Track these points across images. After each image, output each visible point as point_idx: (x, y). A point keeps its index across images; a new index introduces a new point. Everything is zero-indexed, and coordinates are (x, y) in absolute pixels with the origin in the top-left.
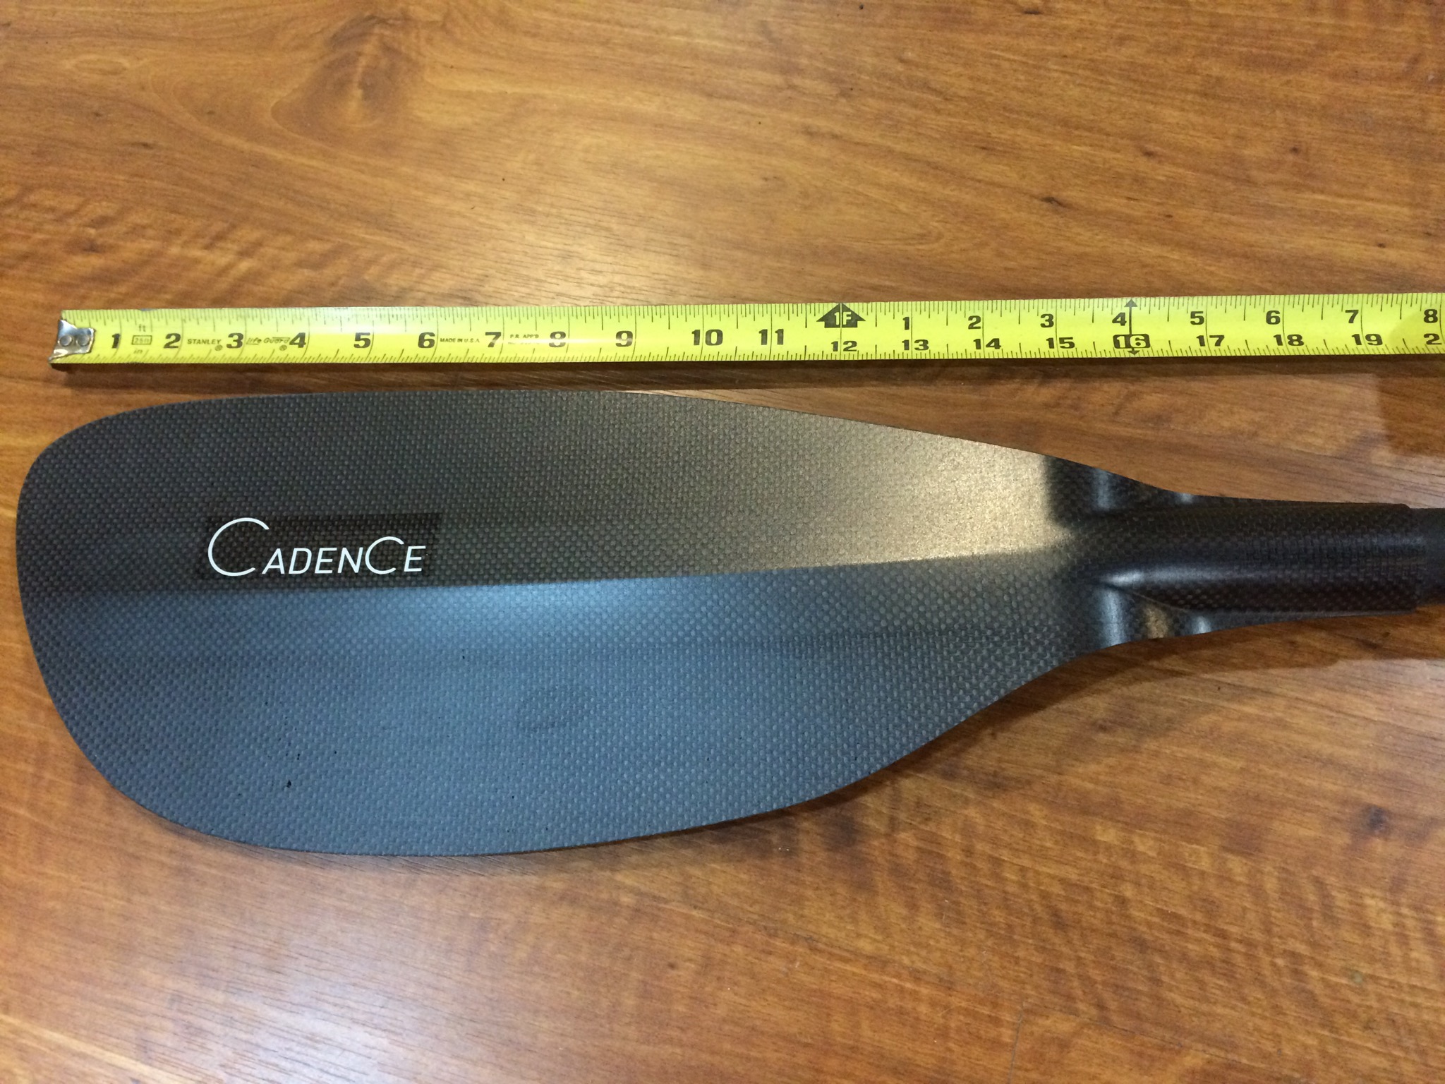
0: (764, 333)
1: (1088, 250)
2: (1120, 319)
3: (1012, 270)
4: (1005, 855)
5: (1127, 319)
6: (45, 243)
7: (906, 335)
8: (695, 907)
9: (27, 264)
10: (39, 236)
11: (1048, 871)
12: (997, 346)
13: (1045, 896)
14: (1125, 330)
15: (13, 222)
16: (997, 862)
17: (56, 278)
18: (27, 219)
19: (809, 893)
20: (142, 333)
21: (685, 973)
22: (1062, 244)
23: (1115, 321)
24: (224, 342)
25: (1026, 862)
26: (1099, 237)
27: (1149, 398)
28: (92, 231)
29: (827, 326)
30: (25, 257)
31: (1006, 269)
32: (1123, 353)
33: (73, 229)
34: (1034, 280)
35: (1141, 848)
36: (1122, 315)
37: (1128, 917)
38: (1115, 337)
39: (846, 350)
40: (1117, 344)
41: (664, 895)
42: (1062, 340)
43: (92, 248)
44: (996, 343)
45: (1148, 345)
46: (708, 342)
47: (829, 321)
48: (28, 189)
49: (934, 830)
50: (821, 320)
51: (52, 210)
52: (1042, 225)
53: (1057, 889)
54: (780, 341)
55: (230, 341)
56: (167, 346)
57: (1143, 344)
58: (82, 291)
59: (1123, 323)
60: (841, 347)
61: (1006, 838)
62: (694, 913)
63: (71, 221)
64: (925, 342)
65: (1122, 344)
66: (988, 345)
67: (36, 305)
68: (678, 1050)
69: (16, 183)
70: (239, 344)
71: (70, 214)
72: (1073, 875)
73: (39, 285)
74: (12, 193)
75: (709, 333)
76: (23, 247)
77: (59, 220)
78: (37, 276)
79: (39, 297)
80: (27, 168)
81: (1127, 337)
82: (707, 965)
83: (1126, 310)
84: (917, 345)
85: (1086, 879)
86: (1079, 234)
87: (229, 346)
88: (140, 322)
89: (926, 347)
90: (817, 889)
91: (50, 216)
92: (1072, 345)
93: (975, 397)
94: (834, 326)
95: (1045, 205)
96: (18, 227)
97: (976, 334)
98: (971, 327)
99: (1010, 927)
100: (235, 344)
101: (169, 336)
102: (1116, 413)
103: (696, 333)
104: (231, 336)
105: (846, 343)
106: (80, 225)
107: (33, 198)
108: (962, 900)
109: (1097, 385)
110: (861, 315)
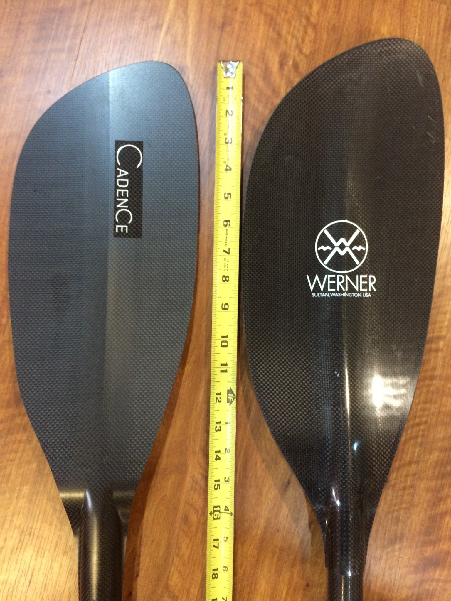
0: (226, 365)
1: (264, 498)
3: (256, 466)
5: (227, 512)
7: (223, 422)
13: (5, 467)
14: (222, 510)
15: (297, 25)
16: (16, 451)
17: (267, 51)
18: (298, 31)
19: (6, 386)
22: (267, 487)
23: (226, 507)
25: (17, 461)
26: (270, 502)
27: (195, 517)
29: (228, 390)
31: (256, 463)
32: (210, 509)
34: (250, 474)
38: (219, 506)
40: (215, 507)
42: (219, 485)
44: (218, 458)
45: (214, 519)
46: (222, 342)
50: (230, 388)
52: (277, 478)
54: (222, 371)
56: (227, 111)
59: (225, 510)
60: (218, 396)
64: (220, 430)
69: (318, 20)
71: (301, 51)
73: (264, 45)
74: (313, 20)
75: (226, 342)
76: (284, 32)
77: (297, 46)
78: (269, 42)
79: (258, 45)
80: (326, 24)
81: (219, 511)
84: (218, 427)
86: (271, 493)
88: (238, 97)
89: (216, 431)
91: (300, 41)
92: (216, 489)
93: (198, 449)
94: (228, 393)
97: (223, 451)
98: (226, 449)
102: (189, 504)
103: (227, 337)
105: (220, 398)
109: (202, 497)
110: (232, 405)
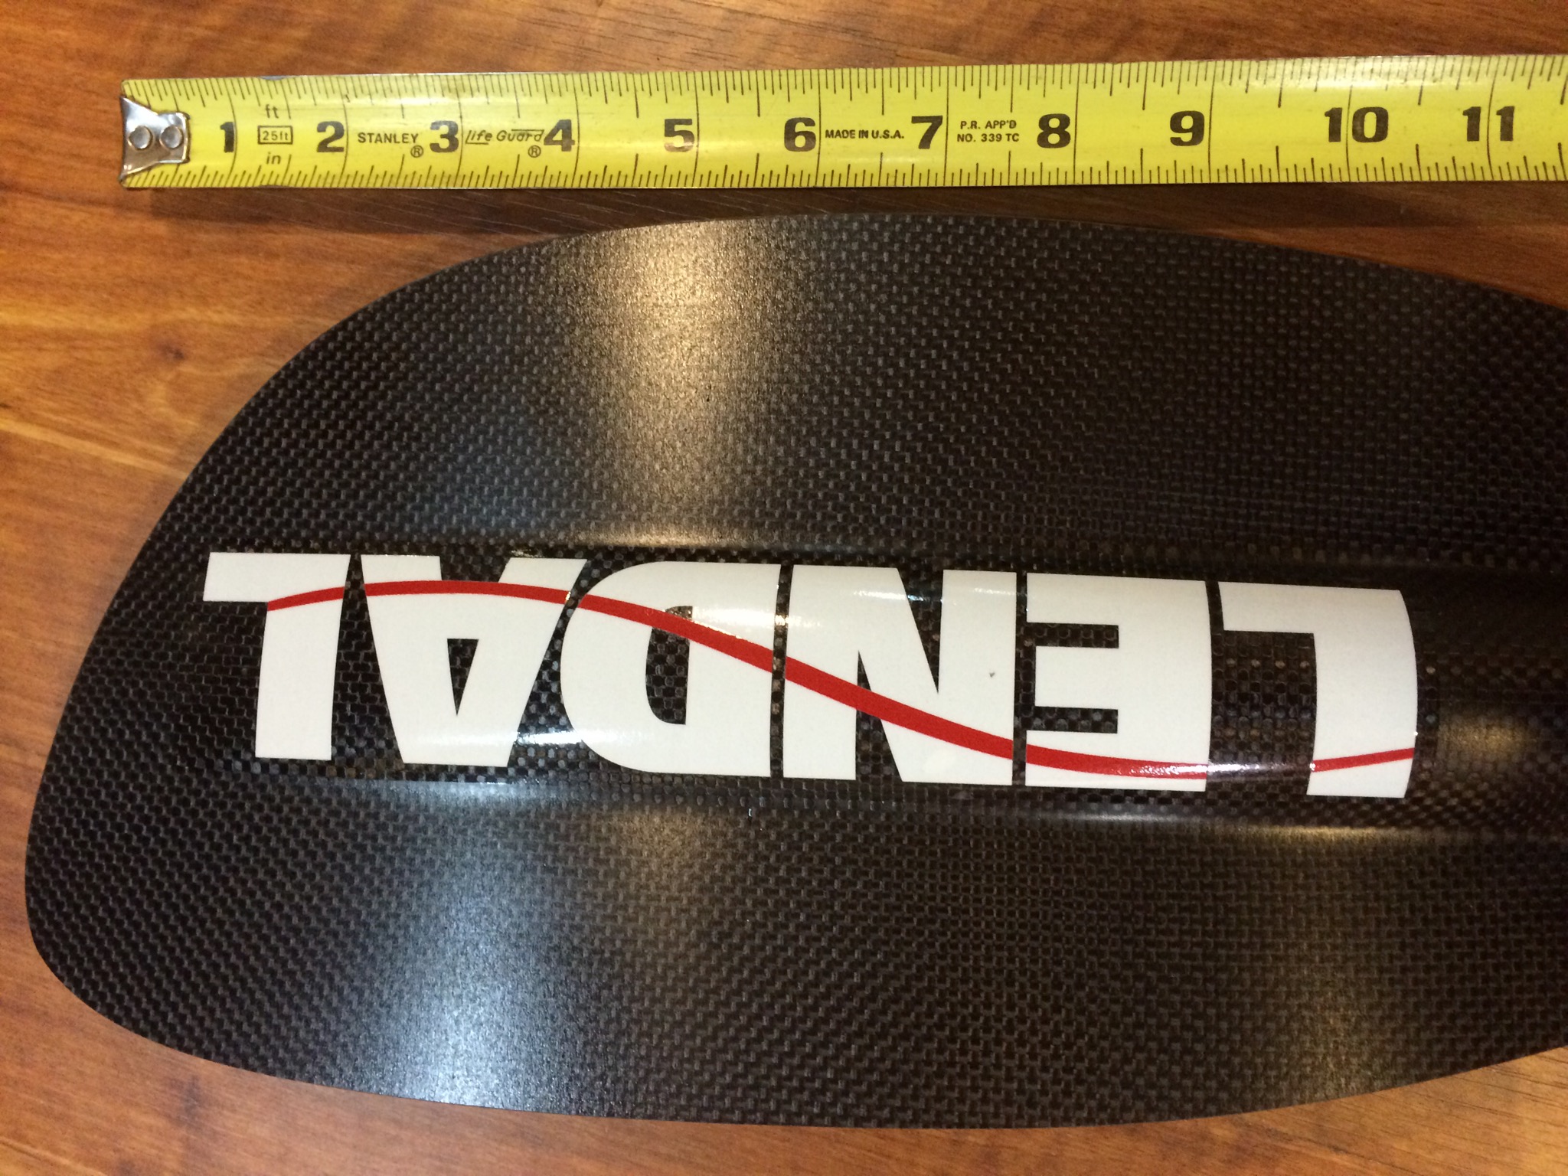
0: (1474, 114)
20: (272, 121)
24: (424, 142)
54: (1507, 134)
67: (68, 55)
70: (453, 145)
87: (435, 147)
88: (265, 100)
103: (1334, 116)
104: (435, 126)
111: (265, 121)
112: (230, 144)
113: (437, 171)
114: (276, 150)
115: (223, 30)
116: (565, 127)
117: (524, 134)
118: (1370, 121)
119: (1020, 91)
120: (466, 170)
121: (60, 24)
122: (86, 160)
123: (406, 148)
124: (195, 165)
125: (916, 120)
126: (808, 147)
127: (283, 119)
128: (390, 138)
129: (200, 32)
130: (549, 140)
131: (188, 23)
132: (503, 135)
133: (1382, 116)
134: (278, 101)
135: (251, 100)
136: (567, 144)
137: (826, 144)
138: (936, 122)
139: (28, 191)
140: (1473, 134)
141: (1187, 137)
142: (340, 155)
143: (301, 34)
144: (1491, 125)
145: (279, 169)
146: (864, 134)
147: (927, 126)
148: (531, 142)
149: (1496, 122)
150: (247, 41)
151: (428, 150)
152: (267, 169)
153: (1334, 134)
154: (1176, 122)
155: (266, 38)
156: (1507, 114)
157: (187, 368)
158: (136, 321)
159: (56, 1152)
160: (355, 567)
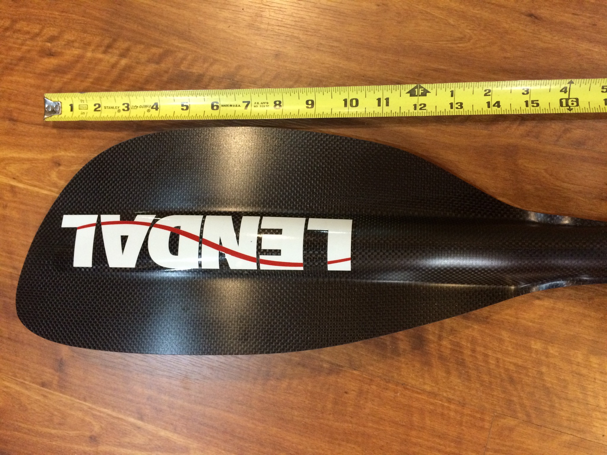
0: (379, 100)
1: (550, 46)
2: (564, 90)
3: (508, 58)
4: (490, 353)
5: (568, 90)
6: (29, 51)
7: (451, 100)
8: (355, 370)
9: (23, 63)
10: (25, 48)
11: (508, 360)
12: (499, 106)
13: (507, 370)
14: (566, 96)
15: (12, 40)
16: (486, 356)
17: (38, 71)
18: (18, 39)
19: (403, 366)
20: (82, 103)
21: (352, 395)
22: (535, 42)
23: (561, 91)
24: (121, 108)
25: (499, 356)
26: (556, 38)
27: (575, 131)
28: (49, 44)
29: (411, 96)
30: (21, 59)
31: (505, 58)
32: (564, 110)
33: (40, 43)
34: (519, 64)
35: (552, 352)
36: (566, 88)
37: (543, 380)
38: (561, 100)
39: (421, 109)
40: (561, 105)
41: (341, 364)
42: (533, 102)
43: (51, 54)
44: (498, 104)
45: (578, 105)
46: (351, 105)
47: (412, 93)
48: (14, 21)
49: (458, 341)
50: (408, 93)
51: (28, 33)
52: (525, 31)
53: (512, 367)
54: (387, 104)
55: (123, 107)
56: (95, 110)
57: (575, 104)
58: (51, 78)
59: (565, 92)
60: (418, 107)
61: (491, 345)
62: (355, 372)
63: (38, 39)
64: (461, 104)
65: (564, 104)
66: (494, 106)
67: (31, 86)
68: (350, 425)
69: (8, 18)
70: (128, 109)
71: (37, 35)
72: (520, 362)
73: (31, 75)
74: (7, 23)
75: (351, 101)
76: (19, 54)
77: (32, 39)
78: (28, 69)
79: (32, 81)
80: (11, 9)
81: (567, 100)
82: (361, 393)
83: (568, 86)
84: (457, 106)
85: (525, 364)
86: (545, 36)
87: (124, 110)
88: (81, 98)
89: (462, 107)
90: (407, 364)
91: (27, 36)
92: (538, 105)
93: (485, 132)
94: (415, 95)
95: (528, 19)
96: (14, 43)
97: (488, 99)
98: (486, 95)
99: (491, 383)
100: (126, 109)
101: (95, 105)
102: (557, 141)
103: (345, 101)
104: (124, 104)
105: (420, 105)
106: (43, 41)
107: (18, 26)
108: (470, 371)
109: (549, 124)
110: (429, 90)
111: (81, 104)
112: (72, 110)
113: (124, 116)
114: (83, 111)
115: (71, 79)
116: (156, 104)
117: (146, 106)
118: (354, 101)
119: (268, 95)
120: (131, 116)
121: (29, 78)
122: (36, 113)
123: (116, 110)
124: (63, 115)
125: (244, 102)
126: (217, 109)
127: (85, 103)
128: (112, 108)
129: (65, 80)
130: (152, 108)
131: (62, 77)
132: (141, 107)
133: (357, 101)
134: (84, 99)
135: (77, 98)
136: (157, 109)
137: (221, 108)
138: (248, 103)
139: (21, 121)
140: (379, 105)
141: (310, 106)
142: (99, 112)
143: (91, 80)
144: (383, 102)
145: (84, 116)
146: (231, 106)
147: (246, 103)
148: (148, 108)
149: (385, 101)
150: (78, 82)
151: (122, 111)
152: (81, 116)
153: (346, 105)
154: (307, 102)
155: (82, 81)
156: (387, 99)
157: (61, 168)
158: (48, 156)
159: (25, 380)
160: (99, 218)
